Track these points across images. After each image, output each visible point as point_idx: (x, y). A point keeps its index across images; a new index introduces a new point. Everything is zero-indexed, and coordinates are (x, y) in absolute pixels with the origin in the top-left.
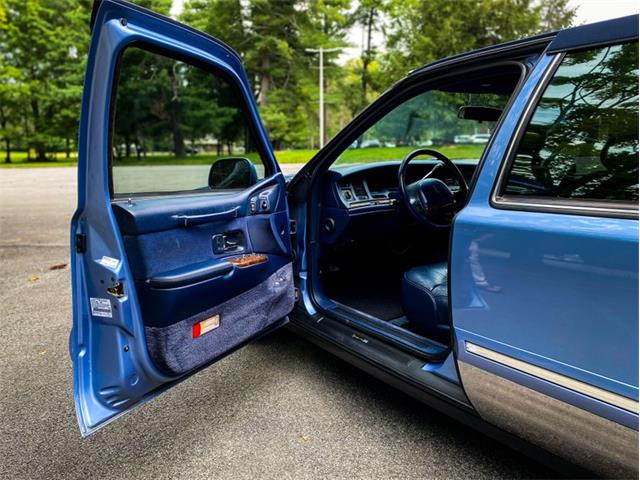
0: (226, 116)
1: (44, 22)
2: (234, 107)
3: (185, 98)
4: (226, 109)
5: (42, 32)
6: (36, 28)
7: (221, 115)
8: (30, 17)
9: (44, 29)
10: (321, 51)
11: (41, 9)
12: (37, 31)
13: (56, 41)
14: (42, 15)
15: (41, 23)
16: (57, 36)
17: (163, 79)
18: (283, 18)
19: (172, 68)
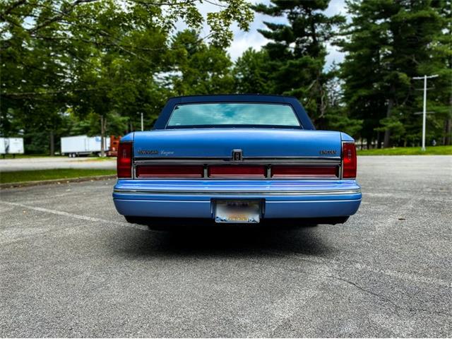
0: (355, 125)
1: (263, 79)
2: (361, 119)
3: (328, 115)
4: (355, 121)
5: (261, 85)
6: (258, 83)
7: (352, 125)
8: (256, 77)
9: (262, 83)
10: (426, 77)
11: (262, 72)
12: (258, 85)
13: (267, 88)
14: (262, 76)
15: (261, 80)
16: (268, 86)
17: (312, 106)
18: (407, 57)
19: (320, 99)
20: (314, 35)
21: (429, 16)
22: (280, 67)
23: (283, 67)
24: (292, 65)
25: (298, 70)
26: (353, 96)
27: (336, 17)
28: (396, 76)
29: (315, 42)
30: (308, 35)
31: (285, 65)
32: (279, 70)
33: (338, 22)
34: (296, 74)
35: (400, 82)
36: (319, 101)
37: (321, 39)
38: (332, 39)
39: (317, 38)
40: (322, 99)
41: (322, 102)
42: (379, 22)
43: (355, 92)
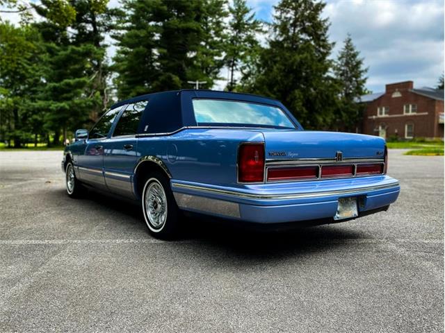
1: (26, 61)
5: (24, 67)
9: (25, 65)
10: (197, 83)
12: (21, 66)
13: (32, 72)
15: (23, 62)
16: (33, 69)
17: (97, 98)
18: (177, 62)
19: (103, 91)
20: (94, 24)
21: (195, 28)
22: (59, 51)
23: (62, 53)
24: (73, 51)
25: (81, 58)
26: (131, 92)
27: (116, 9)
28: (170, 78)
29: (96, 31)
30: (87, 22)
31: (65, 50)
32: (57, 55)
33: (118, 15)
34: (76, 62)
35: (173, 83)
36: (102, 94)
37: (102, 28)
38: (113, 32)
39: (97, 27)
40: (105, 92)
41: (106, 95)
42: (152, 23)
43: (133, 88)
